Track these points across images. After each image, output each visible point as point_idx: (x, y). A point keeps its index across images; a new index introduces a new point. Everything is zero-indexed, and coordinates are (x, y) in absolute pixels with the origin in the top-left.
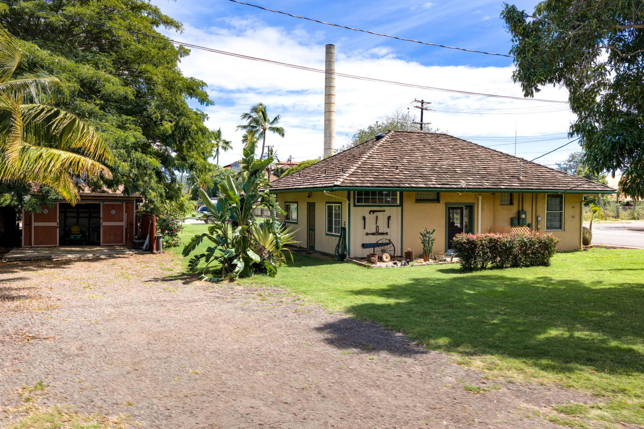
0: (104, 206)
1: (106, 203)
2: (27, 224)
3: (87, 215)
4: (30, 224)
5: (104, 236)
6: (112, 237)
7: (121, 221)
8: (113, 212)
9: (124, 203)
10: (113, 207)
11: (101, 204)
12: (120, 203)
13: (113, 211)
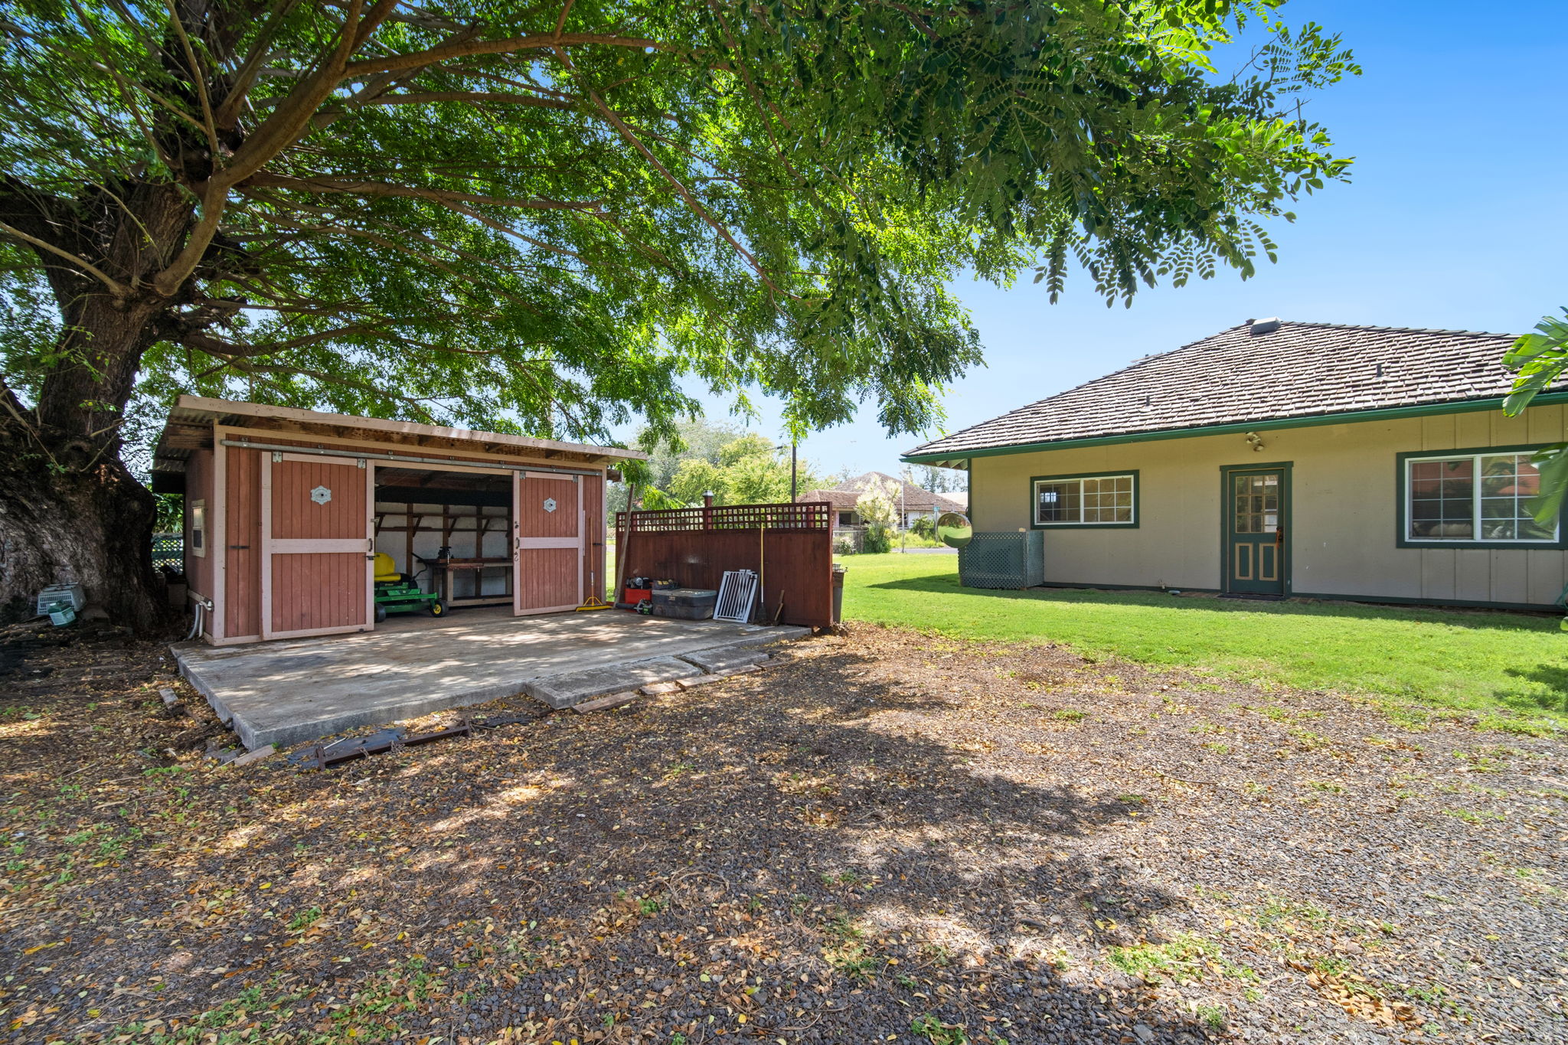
0: (524, 482)
1: (529, 475)
2: (237, 548)
3: (402, 521)
4: (254, 547)
5: (525, 584)
6: (547, 587)
7: (572, 535)
8: (550, 505)
9: (581, 478)
10: (549, 489)
11: (517, 476)
12: (570, 478)
13: (551, 501)
